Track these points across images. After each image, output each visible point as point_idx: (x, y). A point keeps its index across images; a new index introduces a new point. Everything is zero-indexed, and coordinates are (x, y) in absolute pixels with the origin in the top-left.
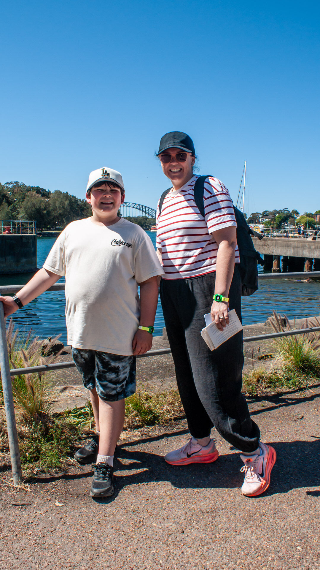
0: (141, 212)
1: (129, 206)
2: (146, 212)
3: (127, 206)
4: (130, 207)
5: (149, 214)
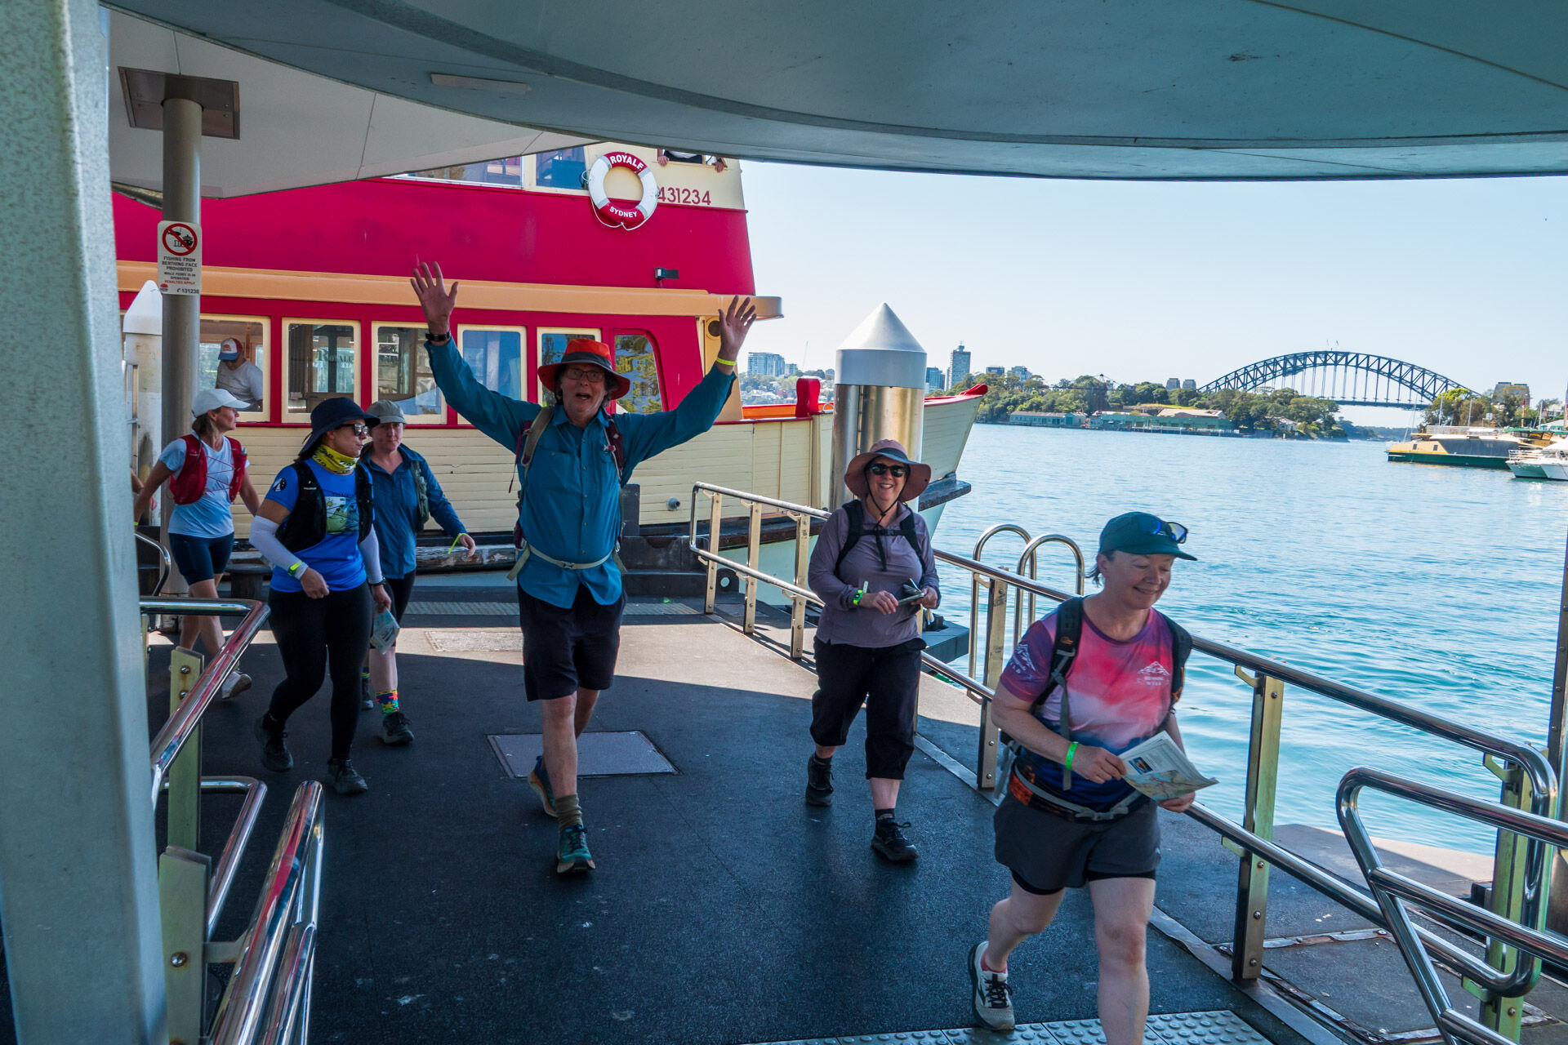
0: (1394, 384)
1: (1354, 363)
2: (1412, 385)
3: (1347, 364)
4: (1357, 366)
5: (1423, 392)
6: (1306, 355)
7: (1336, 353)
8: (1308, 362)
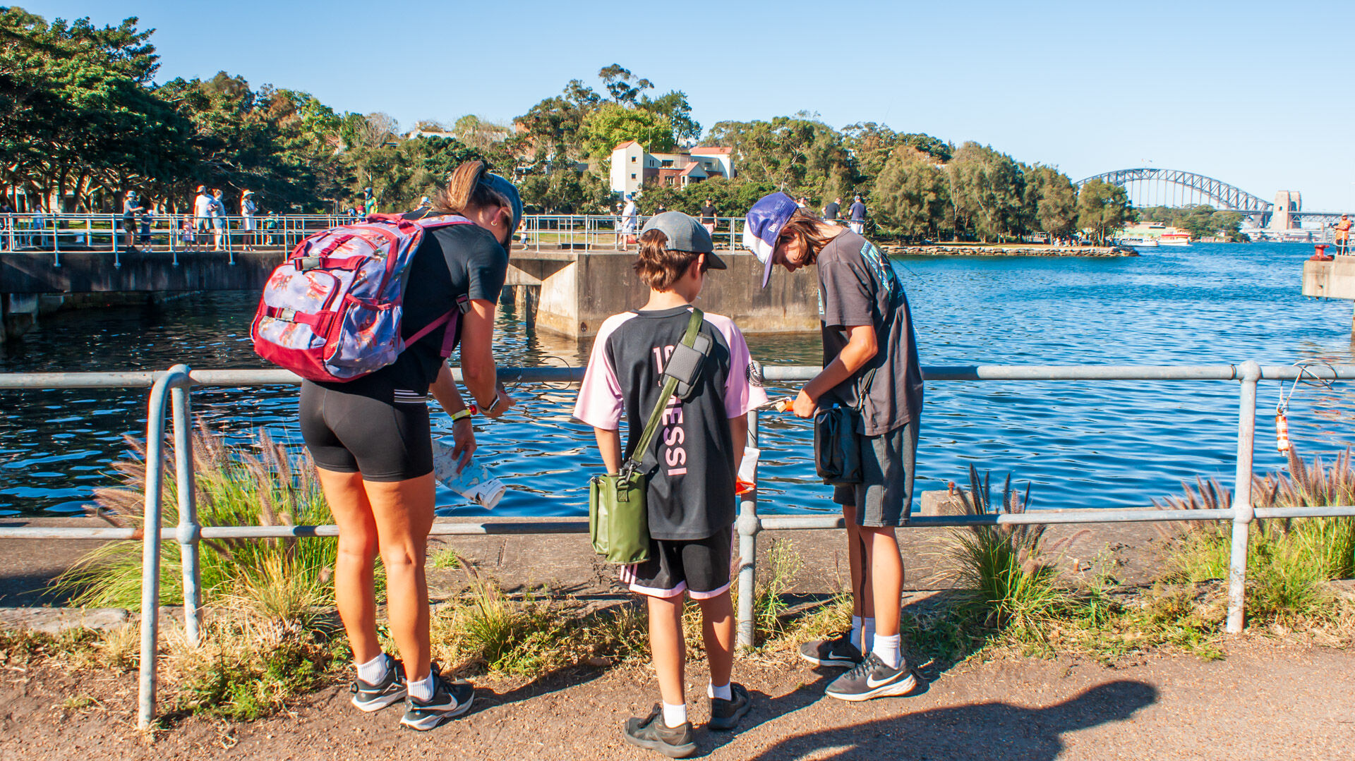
2: (1210, 195)
3: (1158, 178)
4: (1167, 180)
5: (1220, 200)
6: (1125, 172)
7: (1151, 170)
8: (1127, 177)
